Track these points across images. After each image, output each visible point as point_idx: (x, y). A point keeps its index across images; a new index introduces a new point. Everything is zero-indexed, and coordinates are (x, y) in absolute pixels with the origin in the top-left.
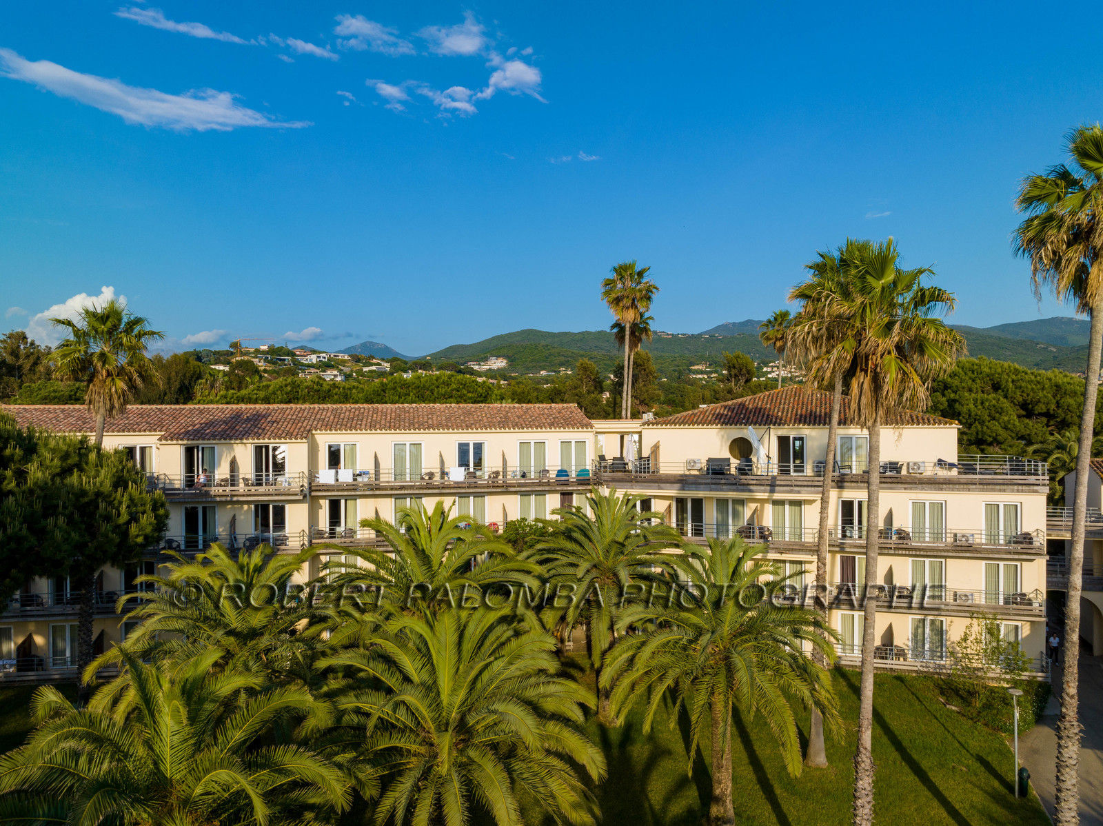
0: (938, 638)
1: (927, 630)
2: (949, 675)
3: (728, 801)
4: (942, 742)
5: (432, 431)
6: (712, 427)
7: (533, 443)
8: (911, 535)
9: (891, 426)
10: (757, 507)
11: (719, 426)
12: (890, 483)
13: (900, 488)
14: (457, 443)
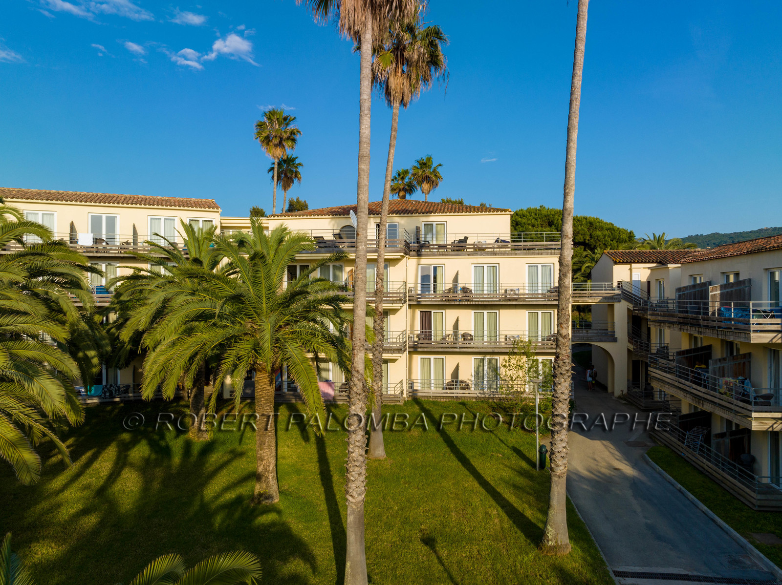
0: (494, 373)
1: (486, 368)
2: (500, 399)
3: (270, 477)
4: (486, 440)
5: (64, 202)
6: (325, 217)
7: (163, 219)
8: (473, 292)
9: (462, 214)
10: (352, 270)
11: (331, 216)
12: (458, 250)
13: (464, 255)
14: (90, 215)
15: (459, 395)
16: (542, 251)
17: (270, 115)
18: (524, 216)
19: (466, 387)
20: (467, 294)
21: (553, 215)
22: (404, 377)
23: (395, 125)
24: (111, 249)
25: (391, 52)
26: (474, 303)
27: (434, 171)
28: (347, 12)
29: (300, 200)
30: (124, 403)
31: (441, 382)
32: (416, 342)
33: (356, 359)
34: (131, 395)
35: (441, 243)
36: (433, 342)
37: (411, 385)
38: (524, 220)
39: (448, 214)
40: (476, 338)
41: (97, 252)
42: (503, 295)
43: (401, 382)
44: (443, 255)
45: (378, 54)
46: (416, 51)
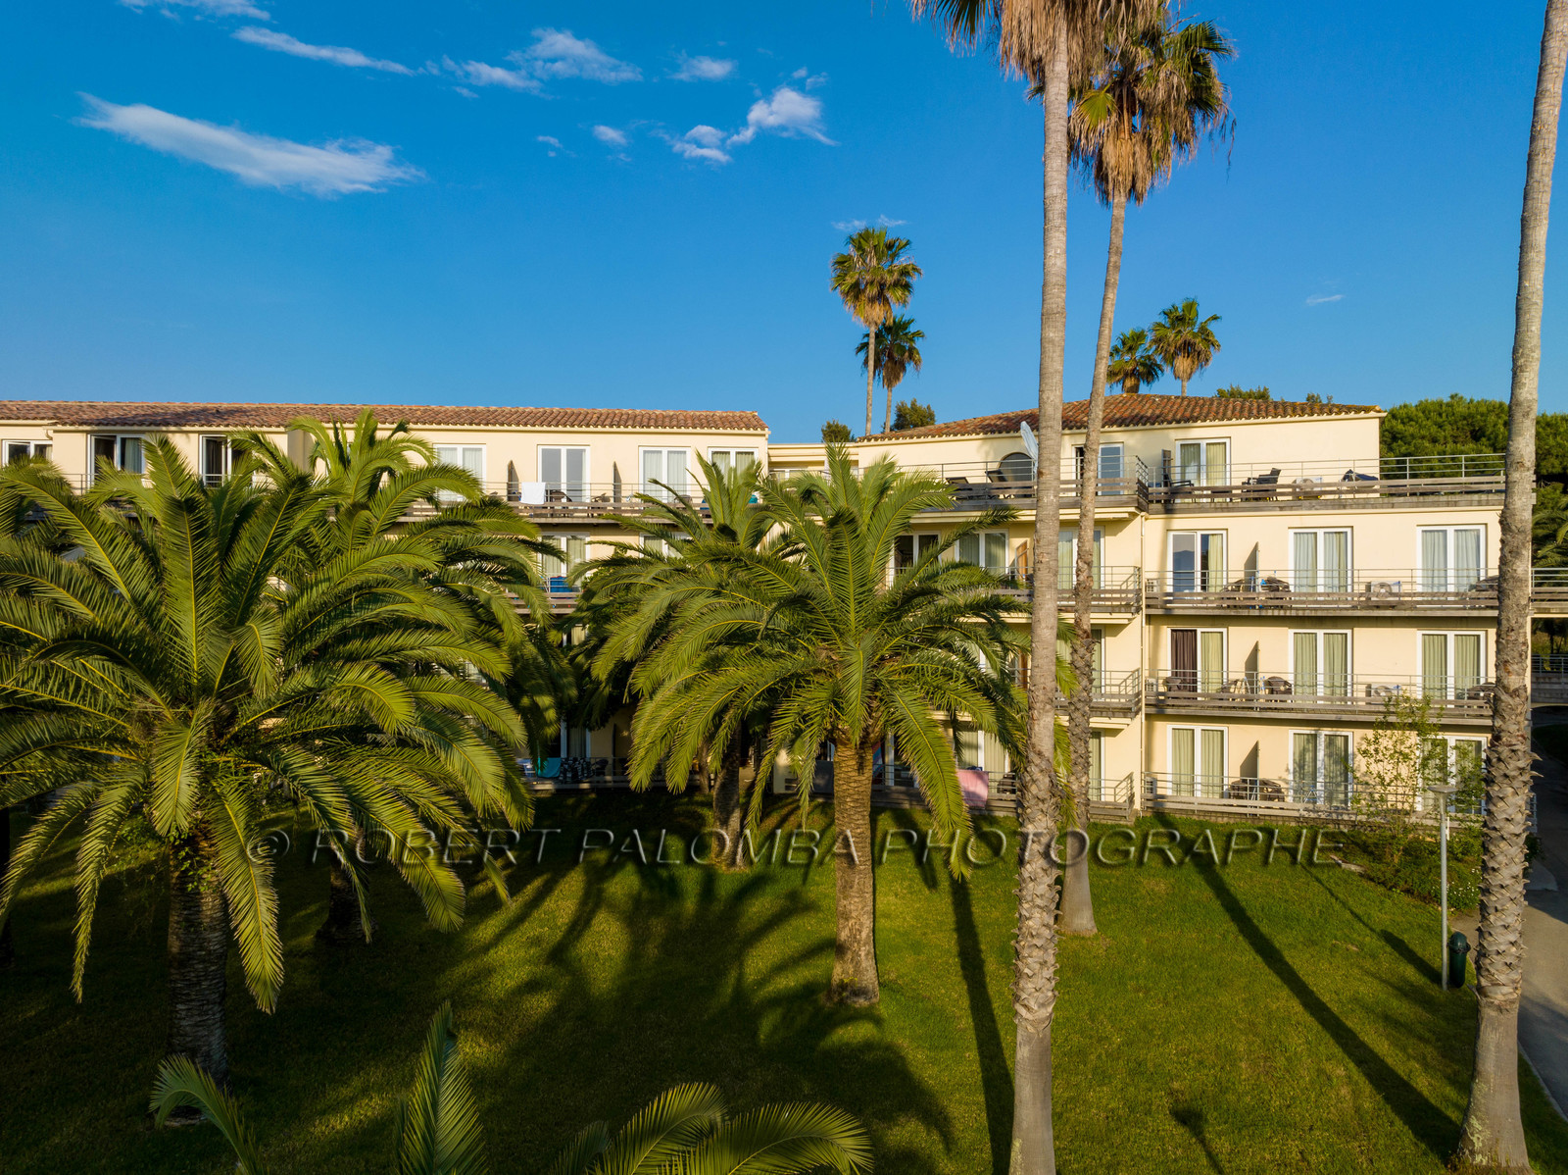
0: (1340, 768)
1: (1321, 755)
2: (1354, 824)
3: (863, 954)
4: (1320, 911)
5: (498, 427)
6: (970, 437)
7: (665, 451)
8: (1292, 588)
9: (1265, 420)
10: (1026, 543)
11: (981, 435)
12: (1256, 499)
13: (1273, 508)
14: (540, 448)
15: (1259, 812)
16: (1457, 498)
17: (861, 241)
18: (1411, 420)
19: (1274, 793)
20: (1278, 595)
21: (1482, 415)
22: (1135, 766)
23: (1117, 241)
24: (576, 510)
25: (1108, 91)
26: (1294, 613)
27: (1203, 330)
28: (1015, 23)
29: (918, 404)
30: (597, 794)
31: (1217, 781)
32: (1162, 694)
33: (1036, 727)
34: (608, 778)
35: (1219, 484)
36: (1201, 695)
37: (1151, 785)
38: (1411, 429)
39: (1234, 421)
40: (1299, 690)
41: (552, 516)
42: (1361, 595)
43: (1130, 777)
44: (1222, 510)
45: (1079, 99)
46: (1164, 81)
